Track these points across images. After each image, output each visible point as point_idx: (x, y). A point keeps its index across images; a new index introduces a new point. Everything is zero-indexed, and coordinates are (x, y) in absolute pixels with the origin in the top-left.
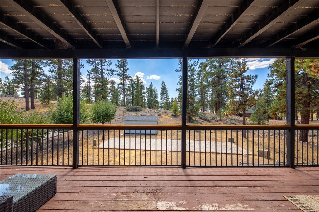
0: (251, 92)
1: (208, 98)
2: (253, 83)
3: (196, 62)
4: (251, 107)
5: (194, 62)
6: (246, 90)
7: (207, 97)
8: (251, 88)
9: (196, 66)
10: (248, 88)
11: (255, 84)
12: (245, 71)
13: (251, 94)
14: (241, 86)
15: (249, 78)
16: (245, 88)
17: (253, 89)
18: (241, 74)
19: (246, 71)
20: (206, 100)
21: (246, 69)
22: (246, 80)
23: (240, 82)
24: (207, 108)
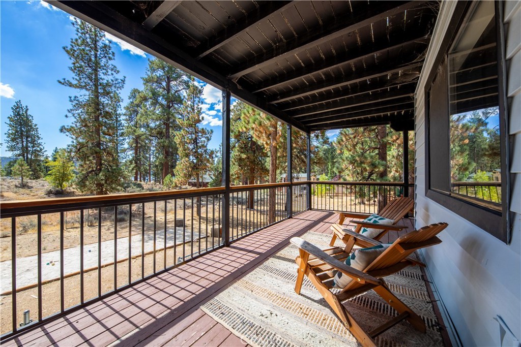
0: (205, 151)
1: (150, 158)
2: (209, 140)
3: (120, 81)
4: (206, 172)
5: (113, 79)
6: (200, 148)
7: (147, 155)
8: (206, 146)
9: (119, 89)
10: (203, 146)
11: (210, 141)
12: (199, 121)
13: (206, 154)
14: (195, 141)
15: (203, 132)
16: (200, 145)
17: (208, 147)
18: (195, 125)
19: (201, 121)
20: (147, 160)
21: (201, 118)
22: (200, 134)
23: (194, 136)
24: (148, 175)
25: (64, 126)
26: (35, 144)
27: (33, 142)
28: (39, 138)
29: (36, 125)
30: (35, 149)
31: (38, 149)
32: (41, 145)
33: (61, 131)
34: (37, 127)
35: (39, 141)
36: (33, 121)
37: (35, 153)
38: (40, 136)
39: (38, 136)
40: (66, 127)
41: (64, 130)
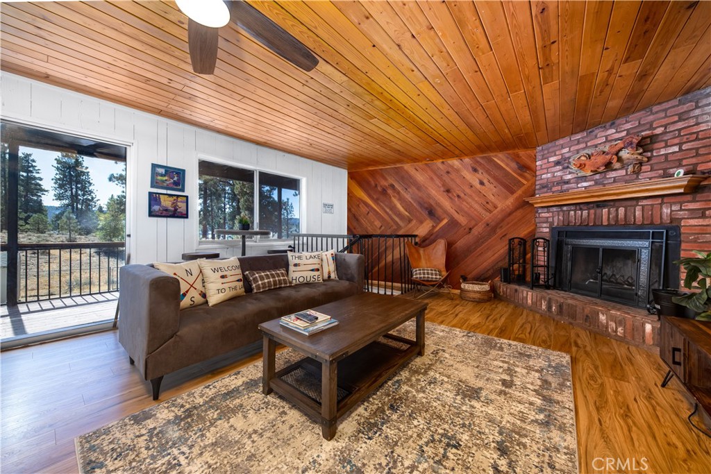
25: (113, 175)
26: (86, 191)
27: (83, 189)
28: (90, 184)
29: (87, 168)
30: (85, 197)
31: (90, 198)
32: (92, 192)
33: (110, 179)
34: (87, 170)
35: (90, 188)
36: (84, 163)
37: (86, 202)
38: (91, 182)
39: (89, 182)
40: (115, 175)
41: (113, 179)
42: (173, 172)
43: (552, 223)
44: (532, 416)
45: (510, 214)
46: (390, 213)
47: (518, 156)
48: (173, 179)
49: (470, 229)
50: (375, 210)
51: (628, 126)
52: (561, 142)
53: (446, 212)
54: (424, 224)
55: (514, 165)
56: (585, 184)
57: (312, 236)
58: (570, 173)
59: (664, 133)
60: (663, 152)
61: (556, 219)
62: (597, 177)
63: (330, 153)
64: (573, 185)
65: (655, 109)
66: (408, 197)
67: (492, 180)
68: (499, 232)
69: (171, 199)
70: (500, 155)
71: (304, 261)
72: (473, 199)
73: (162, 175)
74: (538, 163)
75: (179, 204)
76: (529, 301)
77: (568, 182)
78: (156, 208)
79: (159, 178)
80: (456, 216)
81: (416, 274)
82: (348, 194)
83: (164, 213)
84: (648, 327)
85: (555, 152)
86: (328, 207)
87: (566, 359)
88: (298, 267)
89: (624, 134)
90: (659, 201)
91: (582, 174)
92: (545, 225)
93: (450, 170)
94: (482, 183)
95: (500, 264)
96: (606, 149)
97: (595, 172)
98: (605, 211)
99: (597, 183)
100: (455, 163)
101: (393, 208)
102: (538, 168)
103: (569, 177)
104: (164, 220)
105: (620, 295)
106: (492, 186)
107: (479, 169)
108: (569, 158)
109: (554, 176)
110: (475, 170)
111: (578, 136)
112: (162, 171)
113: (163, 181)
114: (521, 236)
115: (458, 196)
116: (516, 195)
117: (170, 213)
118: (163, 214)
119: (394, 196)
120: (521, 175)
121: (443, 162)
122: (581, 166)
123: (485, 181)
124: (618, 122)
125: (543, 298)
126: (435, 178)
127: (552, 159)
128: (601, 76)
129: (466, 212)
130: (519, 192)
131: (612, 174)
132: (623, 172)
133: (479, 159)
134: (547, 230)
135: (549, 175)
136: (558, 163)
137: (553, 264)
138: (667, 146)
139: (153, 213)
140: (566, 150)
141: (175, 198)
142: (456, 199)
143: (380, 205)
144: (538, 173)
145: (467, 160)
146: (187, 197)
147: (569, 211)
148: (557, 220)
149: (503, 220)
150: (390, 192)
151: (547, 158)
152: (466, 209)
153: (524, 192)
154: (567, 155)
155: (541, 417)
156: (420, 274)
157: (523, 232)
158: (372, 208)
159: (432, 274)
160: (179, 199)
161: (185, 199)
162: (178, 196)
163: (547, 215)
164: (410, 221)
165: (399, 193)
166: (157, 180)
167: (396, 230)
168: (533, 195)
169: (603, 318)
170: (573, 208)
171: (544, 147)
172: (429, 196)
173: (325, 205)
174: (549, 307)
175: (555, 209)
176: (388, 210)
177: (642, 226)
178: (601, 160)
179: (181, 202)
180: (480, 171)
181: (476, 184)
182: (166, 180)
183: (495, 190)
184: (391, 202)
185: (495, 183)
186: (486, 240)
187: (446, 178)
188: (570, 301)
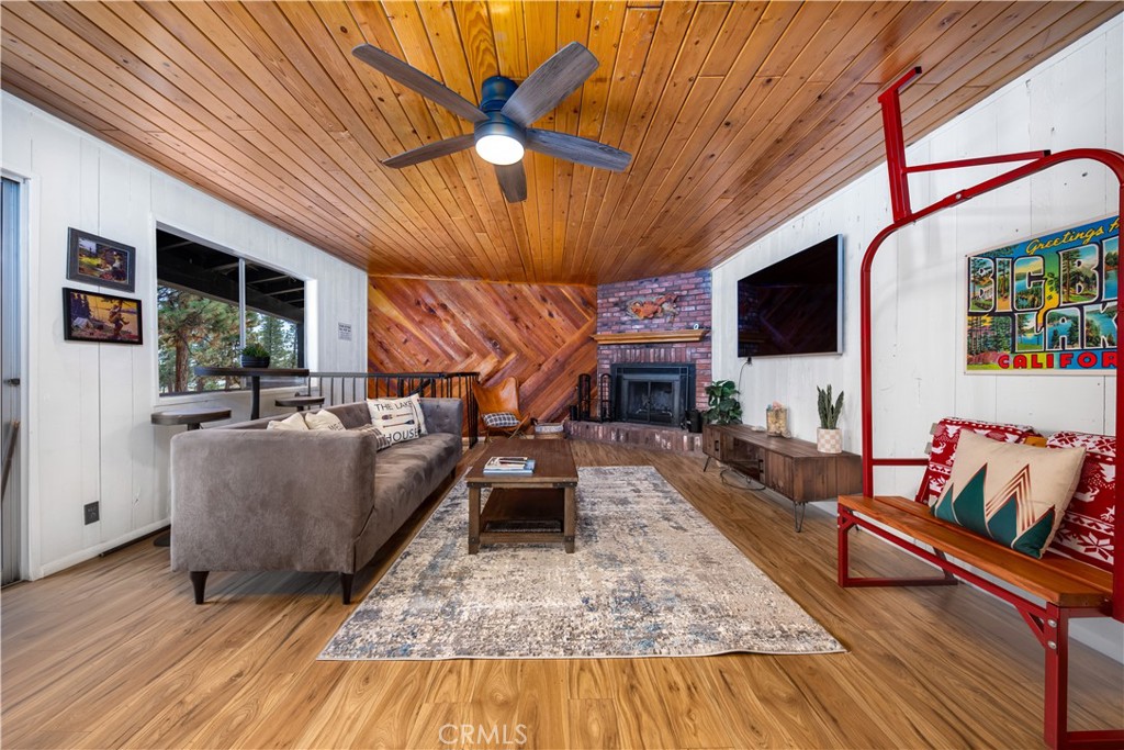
42: (112, 250)
43: (612, 360)
44: (665, 502)
45: (577, 350)
46: (441, 342)
47: (582, 291)
48: (111, 263)
49: (540, 365)
50: (417, 338)
51: (666, 284)
52: (618, 285)
53: (513, 345)
54: (488, 359)
55: (579, 300)
56: (638, 327)
57: (333, 375)
58: (627, 315)
59: (687, 295)
60: (687, 309)
61: (615, 356)
62: (646, 321)
63: (375, 252)
64: (628, 327)
65: (683, 275)
66: (467, 323)
67: (560, 313)
68: (568, 369)
69: (110, 305)
70: (567, 287)
71: (394, 412)
72: (543, 331)
73: (90, 255)
74: (599, 301)
75: (124, 315)
76: (600, 435)
77: (624, 323)
78: (80, 321)
79: (85, 260)
80: (525, 350)
81: (491, 421)
82: (369, 310)
83: (98, 333)
84: (685, 438)
85: (613, 293)
86: (345, 330)
87: (653, 469)
88: (389, 420)
89: (664, 290)
90: (684, 345)
91: (636, 317)
92: (606, 361)
93: (518, 295)
94: (551, 315)
95: (569, 402)
96: (654, 300)
97: (646, 318)
98: (652, 350)
99: (646, 327)
100: (524, 288)
101: (445, 337)
102: (599, 306)
103: (625, 319)
104: (93, 347)
105: (662, 419)
106: (560, 319)
107: (547, 298)
108: (625, 301)
109: (613, 316)
110: (544, 300)
111: (632, 284)
112: (89, 245)
113: (94, 268)
114: (586, 372)
115: (527, 327)
116: (581, 330)
117: (109, 334)
118: (95, 337)
119: (447, 321)
120: (585, 311)
121: (509, 285)
122: (637, 312)
123: (554, 314)
124: (661, 279)
125: (613, 429)
126: (500, 302)
127: (611, 300)
128: (669, 250)
129: (535, 346)
130: (584, 328)
131: (656, 321)
132: (663, 321)
133: (548, 289)
134: (608, 366)
135: (609, 315)
136: (616, 304)
137: (614, 399)
138: (689, 305)
139: (75, 334)
140: (622, 294)
141: (116, 303)
142: (525, 331)
143: (426, 332)
144: (599, 311)
145: (535, 287)
146: (139, 303)
147: (626, 349)
148: (616, 358)
149: (570, 356)
150: (440, 313)
151: (607, 298)
152: (535, 342)
153: (589, 328)
154: (624, 299)
155: (668, 500)
156: (496, 420)
157: (587, 370)
158: (412, 334)
159: (509, 419)
160: (125, 306)
161: (134, 305)
162: (122, 300)
163: (607, 352)
164: (468, 355)
165: (453, 316)
166: (81, 263)
167: (448, 366)
168: (595, 333)
169: (657, 437)
170: (628, 346)
171: (605, 287)
172: (493, 322)
173: (341, 326)
174: (618, 437)
175: (614, 347)
176: (437, 339)
177: (674, 364)
178: (651, 308)
179: (128, 312)
180: (549, 302)
181: (545, 314)
182: (98, 266)
183: (563, 323)
184: (441, 328)
185: (563, 317)
186: (555, 378)
187: (513, 304)
188: (633, 429)
